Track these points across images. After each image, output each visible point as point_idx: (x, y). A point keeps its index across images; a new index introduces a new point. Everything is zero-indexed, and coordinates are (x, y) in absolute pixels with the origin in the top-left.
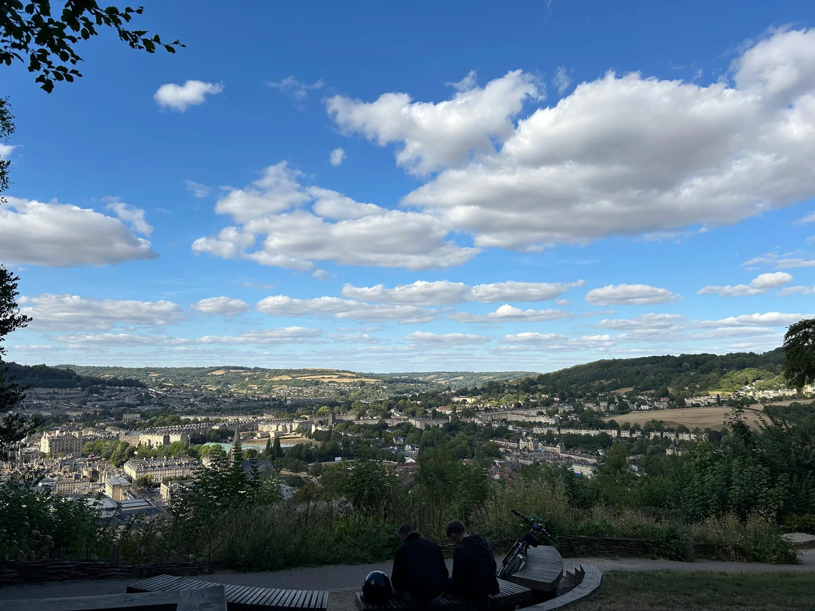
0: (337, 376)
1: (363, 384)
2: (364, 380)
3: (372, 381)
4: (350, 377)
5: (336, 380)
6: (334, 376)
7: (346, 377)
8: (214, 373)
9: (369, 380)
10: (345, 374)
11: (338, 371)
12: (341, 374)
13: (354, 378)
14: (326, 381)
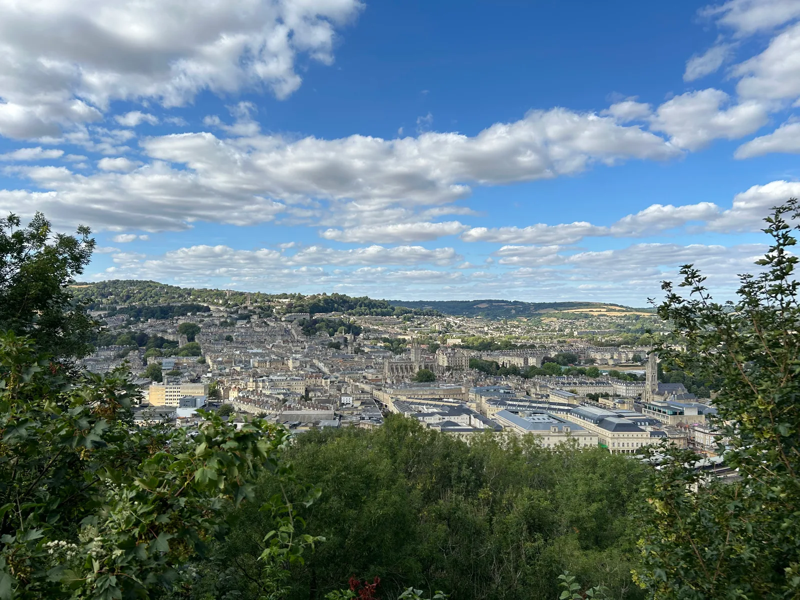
0: (605, 310)
1: (638, 317)
2: (638, 313)
3: (647, 315)
4: (619, 311)
5: (605, 313)
6: (602, 310)
7: (615, 310)
8: (479, 306)
9: (643, 314)
10: (613, 307)
11: (605, 304)
12: (611, 307)
13: (623, 311)
14: (596, 314)
